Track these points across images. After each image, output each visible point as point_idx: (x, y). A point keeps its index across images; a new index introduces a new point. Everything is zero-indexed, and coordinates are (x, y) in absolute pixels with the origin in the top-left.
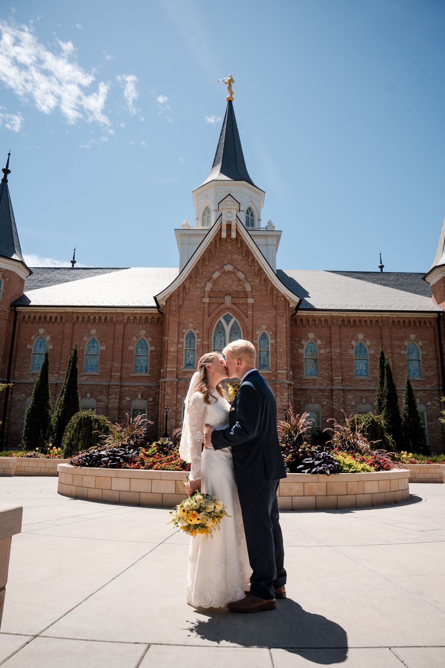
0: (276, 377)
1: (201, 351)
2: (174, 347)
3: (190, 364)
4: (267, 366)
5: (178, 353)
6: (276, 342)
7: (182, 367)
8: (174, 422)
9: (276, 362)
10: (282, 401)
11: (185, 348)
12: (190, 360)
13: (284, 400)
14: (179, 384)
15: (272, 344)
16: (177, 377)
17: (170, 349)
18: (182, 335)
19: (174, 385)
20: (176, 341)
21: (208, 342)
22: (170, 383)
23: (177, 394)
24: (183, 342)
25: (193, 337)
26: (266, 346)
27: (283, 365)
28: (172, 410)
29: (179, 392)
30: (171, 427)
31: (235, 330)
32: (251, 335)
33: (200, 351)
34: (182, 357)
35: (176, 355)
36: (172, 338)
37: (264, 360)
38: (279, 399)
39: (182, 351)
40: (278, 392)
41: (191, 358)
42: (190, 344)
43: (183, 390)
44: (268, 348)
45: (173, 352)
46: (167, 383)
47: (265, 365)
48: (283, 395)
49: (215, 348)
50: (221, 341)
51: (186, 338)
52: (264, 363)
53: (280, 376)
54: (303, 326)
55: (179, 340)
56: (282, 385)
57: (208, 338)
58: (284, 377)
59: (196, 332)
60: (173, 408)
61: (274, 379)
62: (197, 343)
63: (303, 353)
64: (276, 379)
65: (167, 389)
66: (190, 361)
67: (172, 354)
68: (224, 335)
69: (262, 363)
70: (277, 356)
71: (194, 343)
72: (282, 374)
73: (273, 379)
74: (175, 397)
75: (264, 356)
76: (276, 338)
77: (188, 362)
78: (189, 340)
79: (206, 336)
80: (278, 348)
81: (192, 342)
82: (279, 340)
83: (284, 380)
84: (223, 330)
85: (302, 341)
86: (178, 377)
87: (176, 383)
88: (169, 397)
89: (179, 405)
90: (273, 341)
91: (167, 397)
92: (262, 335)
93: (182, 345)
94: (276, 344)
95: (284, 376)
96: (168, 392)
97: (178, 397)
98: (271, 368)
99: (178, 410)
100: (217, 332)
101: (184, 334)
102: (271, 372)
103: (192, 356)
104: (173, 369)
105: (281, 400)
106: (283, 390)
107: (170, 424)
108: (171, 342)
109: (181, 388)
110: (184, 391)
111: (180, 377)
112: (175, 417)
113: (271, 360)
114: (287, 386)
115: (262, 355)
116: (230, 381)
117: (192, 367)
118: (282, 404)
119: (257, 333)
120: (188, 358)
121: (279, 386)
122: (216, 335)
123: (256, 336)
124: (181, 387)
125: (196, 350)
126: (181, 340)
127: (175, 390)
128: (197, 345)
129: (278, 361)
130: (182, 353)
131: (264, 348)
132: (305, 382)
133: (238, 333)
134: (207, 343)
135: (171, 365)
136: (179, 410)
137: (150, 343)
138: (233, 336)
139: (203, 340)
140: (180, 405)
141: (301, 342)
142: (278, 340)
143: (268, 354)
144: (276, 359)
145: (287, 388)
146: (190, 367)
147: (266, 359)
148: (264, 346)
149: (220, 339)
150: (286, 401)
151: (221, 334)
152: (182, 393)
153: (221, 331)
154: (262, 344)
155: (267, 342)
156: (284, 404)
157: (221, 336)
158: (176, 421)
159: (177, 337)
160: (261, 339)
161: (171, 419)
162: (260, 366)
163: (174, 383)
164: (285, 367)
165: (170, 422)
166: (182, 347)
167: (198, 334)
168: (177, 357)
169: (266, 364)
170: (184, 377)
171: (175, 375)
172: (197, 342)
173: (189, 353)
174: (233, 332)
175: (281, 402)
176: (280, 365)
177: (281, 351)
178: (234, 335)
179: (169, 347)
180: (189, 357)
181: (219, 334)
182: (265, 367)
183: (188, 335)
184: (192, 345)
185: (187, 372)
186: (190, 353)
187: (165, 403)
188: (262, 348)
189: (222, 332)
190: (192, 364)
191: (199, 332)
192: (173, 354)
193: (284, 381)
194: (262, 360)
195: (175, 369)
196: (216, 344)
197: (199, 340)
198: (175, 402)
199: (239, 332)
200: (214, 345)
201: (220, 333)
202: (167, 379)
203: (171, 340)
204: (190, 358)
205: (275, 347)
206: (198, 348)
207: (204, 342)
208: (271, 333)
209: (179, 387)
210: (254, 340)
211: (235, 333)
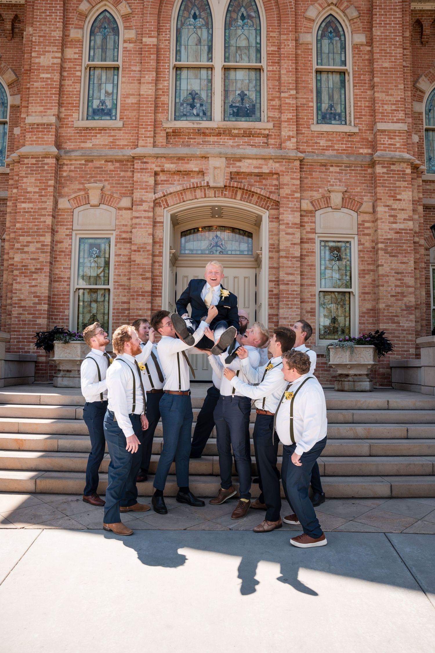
0: (373, 146)
1: (138, 68)
2: (52, 55)
3: (103, 110)
4: (340, 115)
5: (65, 74)
6: (370, 42)
7: (75, 115)
8: (45, 283)
9: (373, 100)
10: (395, 216)
11: (86, 62)
12: (103, 97)
13: (402, 216)
14: (65, 168)
15: (356, 47)
16: (58, 146)
17: (37, 60)
18: (76, 22)
19: (46, 167)
20: (58, 34)
21: (159, 40)
22: (34, 161)
23: (57, 195)
24: (80, 42)
25: (113, 29)
26: (337, 57)
27: (394, 107)
28: (39, 245)
29: (66, 189)
30: (36, 300)
31: (243, 10)
32: (291, 19)
33: (133, 68)
34: (77, 86)
35: (57, 77)
36: (43, 27)
37: (331, 98)
38: (386, 209)
39: (78, 68)
40: (380, 190)
41: (106, 92)
42: (104, 49)
43: (76, 186)
44: (344, 63)
45: (47, 69)
46: (26, 161)
47: (335, 115)
48: (399, 197)
49: (180, 61)
50: (200, 41)
51: (92, 33)
52: (331, 106)
53: (386, 140)
54: (422, 43)
55: (65, 35)
56: (393, 167)
57: (159, 30)
58: (398, 145)
59: (119, 11)
60: (42, 239)
61: (365, 151)
62: (126, 45)
63: (421, 113)
64: (370, 151)
65: (25, 180)
66: (103, 103)
67: (42, 76)
68: (209, 25)
69: (325, 106)
70: (376, 80)
71: (116, 46)
72: (391, 134)
73: (361, 151)
74: (50, 204)
75: (331, 85)
76: (369, 28)
77: (96, 104)
78: (99, 39)
79: (151, 20)
80: (376, 56)
81: (110, 45)
82: (379, 33)
83: (397, 153)
84: (204, 10)
85: (420, 80)
86: (64, 146)
87: (53, 161)
88: (31, 205)
89: (62, 232)
90: (361, 38)
91: (24, 205)
92: (323, 25)
93: (77, 50)
94: (369, 48)
95: (398, 142)
96: (29, 189)
97: (60, 206)
98: (355, 118)
99: (59, 245)
100: (186, 14)
101: (83, 16)
102: (356, 130)
103: (109, 88)
104: (45, 120)
105: (393, 213)
106: (398, 184)
107: (33, 289)
108: (42, 39)
109: (70, 179)
110: (81, 187)
111: (68, 145)
112: (47, 269)
113: (355, 95)
114: (409, 171)
115: (323, 86)
116: (226, 154)
117: (108, 118)
118: (394, 226)
119: (312, 12)
120: (95, 95)
121: (385, 170)
122: (182, 24)
123: (308, 25)
124: (72, 174)
125: (121, 66)
126: (74, 33)
127: (52, 183)
128: (125, 50)
129: (376, 95)
130: (78, 74)
131: (331, 62)
132: (428, 187)
133: (250, 17)
134: (154, 40)
135: (42, 109)
136: (65, 245)
137: (10, 85)
138: (237, 27)
139: (141, 34)
140: (68, 232)
141: (417, 84)
142: (377, 32)
143: (343, 83)
144: (369, 92)
145: (408, 178)
146: (103, 118)
147: (336, 97)
148: (331, 55)
149: (194, 35)
150: (406, 216)
151: (200, 22)
152: (75, 192)
153: (197, 13)
154: (325, 49)
155: (339, 45)
156: (402, 226)
157: (200, 28)
158: (51, 282)
159: (60, 25)
160: (323, 36)
161: (35, 276)
162: (320, 118)
163: (47, 161)
164: (401, 115)
165: (33, 283)
166: (76, 56)
167: (126, 18)
168: (61, 86)
169: (339, 111)
170: (83, 145)
171: (51, 138)
172: (125, 41)
173: (100, 79)
174: (234, 16)
175: (392, 219)
176: (386, 107)
177: (386, 65)
178: (240, 22)
179: (33, 54)
180: (100, 90)
181: (192, 20)
182: (335, 119)
183: (97, 24)
184: (109, 53)
185: (92, 129)
186: (104, 78)
187: (18, 225)
188: (325, 61)
189: (203, 14)
190: (110, 110)
191: (129, 10)
192: (49, 76)
193: (400, 156)
194: (325, 97)
195: (53, 120)
196: (183, 48)
197: (131, 34)
198: (49, 220)
199: (253, 14)
200: (178, 52)
201: (195, 17)
202: (24, 150)
203: (42, 34)
204: (103, 91)
205: (367, 57)
206: (127, 59)
207: (144, 40)
208: (355, 14)
209: (65, 174)
210: (301, 35)
211: (243, 18)
